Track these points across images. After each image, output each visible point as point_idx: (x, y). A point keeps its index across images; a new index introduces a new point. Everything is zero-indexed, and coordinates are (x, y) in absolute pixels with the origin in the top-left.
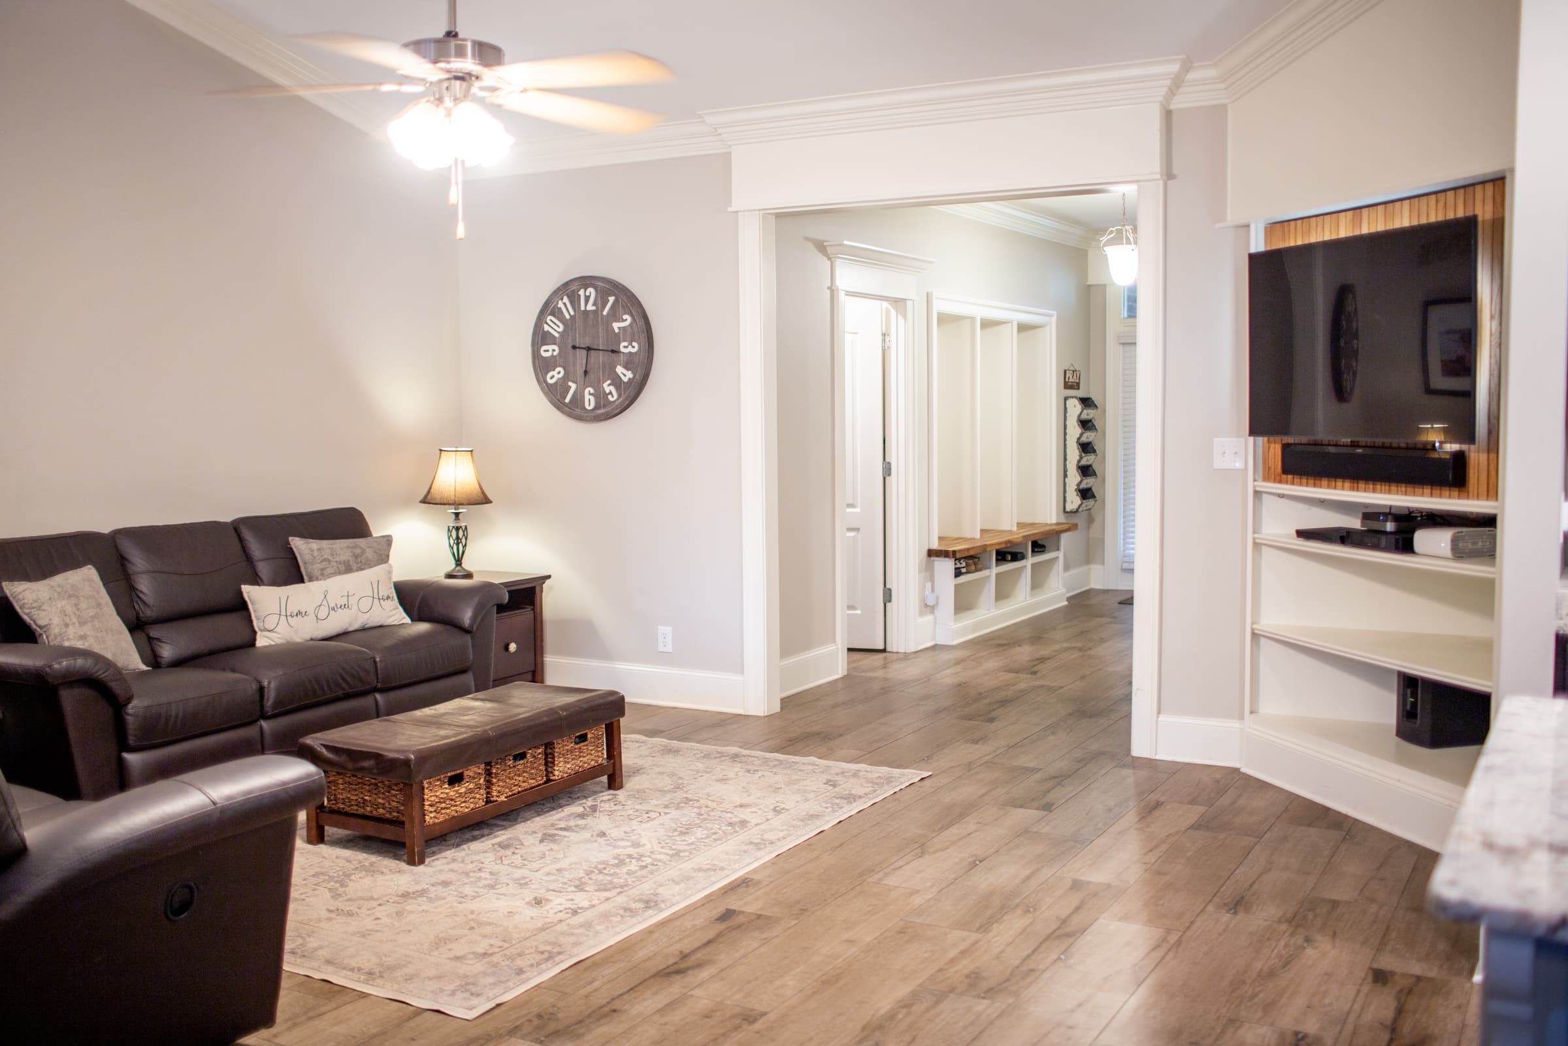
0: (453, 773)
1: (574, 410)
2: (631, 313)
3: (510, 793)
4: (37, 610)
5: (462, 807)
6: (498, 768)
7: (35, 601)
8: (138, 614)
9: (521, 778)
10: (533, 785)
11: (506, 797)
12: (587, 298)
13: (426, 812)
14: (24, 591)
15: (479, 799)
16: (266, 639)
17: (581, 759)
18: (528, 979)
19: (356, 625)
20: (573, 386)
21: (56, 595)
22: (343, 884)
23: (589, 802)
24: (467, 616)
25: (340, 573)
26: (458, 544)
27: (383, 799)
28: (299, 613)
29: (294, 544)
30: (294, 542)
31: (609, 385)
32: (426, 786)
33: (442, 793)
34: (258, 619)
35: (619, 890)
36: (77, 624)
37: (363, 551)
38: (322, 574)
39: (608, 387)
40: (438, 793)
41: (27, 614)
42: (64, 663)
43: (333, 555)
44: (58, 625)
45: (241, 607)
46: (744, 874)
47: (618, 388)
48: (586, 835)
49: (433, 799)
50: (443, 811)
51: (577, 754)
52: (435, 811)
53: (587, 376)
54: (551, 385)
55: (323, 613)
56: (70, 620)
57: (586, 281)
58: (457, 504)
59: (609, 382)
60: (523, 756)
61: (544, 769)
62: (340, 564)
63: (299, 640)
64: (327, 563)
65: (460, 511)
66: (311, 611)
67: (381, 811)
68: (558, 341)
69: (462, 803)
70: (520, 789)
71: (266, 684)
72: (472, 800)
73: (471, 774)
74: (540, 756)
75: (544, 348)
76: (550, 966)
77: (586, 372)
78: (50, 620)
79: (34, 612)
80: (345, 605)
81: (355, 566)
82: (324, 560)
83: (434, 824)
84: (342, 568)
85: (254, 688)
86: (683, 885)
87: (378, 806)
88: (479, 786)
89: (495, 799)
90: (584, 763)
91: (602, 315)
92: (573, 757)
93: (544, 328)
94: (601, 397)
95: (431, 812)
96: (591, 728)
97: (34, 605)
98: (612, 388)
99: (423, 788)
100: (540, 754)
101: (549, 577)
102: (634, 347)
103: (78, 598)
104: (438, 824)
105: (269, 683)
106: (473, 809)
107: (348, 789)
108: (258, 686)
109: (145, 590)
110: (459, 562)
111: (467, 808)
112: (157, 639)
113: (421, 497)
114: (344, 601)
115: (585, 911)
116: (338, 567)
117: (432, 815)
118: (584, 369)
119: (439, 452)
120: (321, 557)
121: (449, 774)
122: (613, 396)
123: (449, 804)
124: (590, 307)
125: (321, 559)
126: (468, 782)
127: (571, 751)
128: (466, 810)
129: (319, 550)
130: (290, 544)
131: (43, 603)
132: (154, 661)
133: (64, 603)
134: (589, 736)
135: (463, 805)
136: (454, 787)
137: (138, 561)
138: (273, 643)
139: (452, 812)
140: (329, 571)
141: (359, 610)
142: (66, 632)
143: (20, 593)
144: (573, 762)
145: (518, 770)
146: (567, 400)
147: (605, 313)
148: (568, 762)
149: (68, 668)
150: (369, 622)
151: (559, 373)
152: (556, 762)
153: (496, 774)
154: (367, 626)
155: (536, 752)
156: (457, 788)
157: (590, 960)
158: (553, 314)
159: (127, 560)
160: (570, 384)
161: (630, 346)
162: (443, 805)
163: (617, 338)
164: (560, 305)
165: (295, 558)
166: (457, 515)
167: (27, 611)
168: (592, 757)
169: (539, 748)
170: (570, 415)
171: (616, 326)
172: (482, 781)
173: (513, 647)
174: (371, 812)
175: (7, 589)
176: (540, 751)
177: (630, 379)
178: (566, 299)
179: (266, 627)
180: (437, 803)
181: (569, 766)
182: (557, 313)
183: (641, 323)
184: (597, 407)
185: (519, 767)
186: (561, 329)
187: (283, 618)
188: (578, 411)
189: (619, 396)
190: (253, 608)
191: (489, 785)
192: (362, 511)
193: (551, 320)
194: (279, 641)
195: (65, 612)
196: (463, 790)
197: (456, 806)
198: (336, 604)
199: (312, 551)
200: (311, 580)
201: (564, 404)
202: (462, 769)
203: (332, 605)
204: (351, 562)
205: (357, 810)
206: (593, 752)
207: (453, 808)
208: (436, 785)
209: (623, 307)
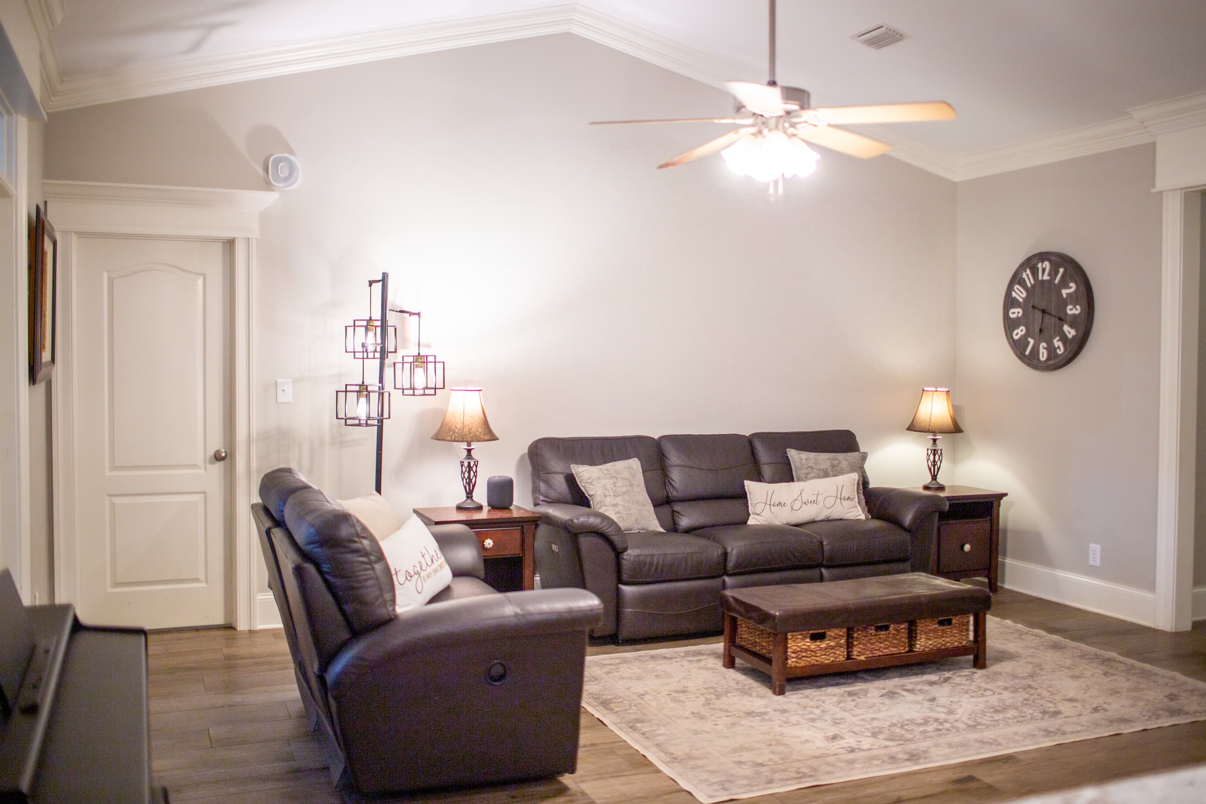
0: (815, 632)
1: (1031, 361)
2: (1076, 281)
3: (871, 655)
4: (590, 484)
5: (822, 658)
6: (859, 634)
7: (589, 479)
8: (668, 493)
9: (882, 645)
10: (894, 652)
11: (865, 658)
12: (1044, 270)
13: (788, 657)
14: (583, 471)
15: (840, 655)
16: (754, 520)
17: (943, 639)
18: (771, 788)
19: (821, 517)
20: (1031, 341)
21: (603, 475)
22: (718, 697)
23: (947, 675)
24: (908, 518)
25: (819, 477)
26: (934, 466)
27: (766, 642)
28: (779, 504)
29: (790, 454)
30: (790, 452)
31: (1058, 341)
32: (790, 637)
33: (803, 645)
34: (752, 506)
35: (902, 742)
36: (612, 496)
37: (840, 463)
38: (806, 477)
39: (1057, 343)
40: (799, 645)
41: (584, 487)
42: (581, 519)
43: (816, 464)
44: (600, 496)
45: (742, 496)
46: (1014, 753)
47: (1064, 344)
48: (920, 697)
49: (795, 648)
50: (804, 659)
51: (940, 634)
52: (796, 657)
53: (1041, 334)
54: (1017, 340)
55: (797, 505)
56: (608, 493)
57: (1043, 256)
58: (934, 432)
59: (1058, 338)
60: (886, 628)
61: (907, 641)
62: (820, 470)
63: (778, 523)
64: (810, 469)
65: (937, 437)
66: (788, 503)
67: (764, 651)
68: (1022, 306)
69: (822, 655)
70: (880, 654)
71: (729, 550)
72: (832, 655)
73: (833, 634)
74: (902, 631)
75: (1012, 310)
76: (794, 783)
77: (1041, 330)
78: (596, 491)
79: (587, 485)
80: (814, 501)
81: (831, 473)
82: (809, 467)
83: (796, 667)
84: (821, 474)
85: (720, 553)
86: (955, 749)
87: (763, 647)
88: (840, 645)
89: (854, 657)
90: (948, 642)
91: (1055, 284)
92: (936, 636)
93: (1012, 295)
94: (1051, 350)
95: (793, 658)
96: (956, 615)
97: (588, 481)
98: (1060, 344)
99: (787, 639)
100: (902, 629)
101: (1006, 495)
102: (1077, 309)
103: (617, 478)
104: (800, 667)
105: (732, 550)
106: (833, 661)
107: (748, 632)
108: (724, 552)
109: (674, 478)
110: (934, 477)
111: (827, 660)
112: (678, 512)
113: (907, 427)
114: (813, 498)
115: (860, 752)
116: (818, 473)
117: (794, 660)
118: (1040, 327)
119: (922, 391)
120: (807, 464)
121: (811, 632)
122: (1060, 350)
123: (810, 654)
124: (1046, 277)
125: (807, 466)
126: (829, 640)
127: (934, 631)
128: (827, 661)
129: (806, 459)
130: (787, 454)
131: (594, 480)
132: (673, 528)
133: (606, 481)
134: (954, 621)
135: (823, 657)
136: (816, 642)
137: (674, 457)
138: (758, 523)
139: (813, 660)
140: (811, 475)
141: (825, 506)
142: (604, 500)
143: (581, 472)
144: (935, 640)
145: (880, 638)
146: (1027, 353)
147: (1057, 281)
148: (930, 640)
149: (582, 524)
150: (831, 515)
151: (1022, 331)
152: (918, 638)
153: (857, 638)
154: (830, 518)
155: (898, 627)
156: (818, 644)
157: (827, 787)
158: (1019, 283)
159: (667, 458)
160: (1030, 339)
161: (1074, 309)
162: (804, 654)
163: (1064, 303)
164: (1024, 276)
165: (790, 464)
166: (935, 440)
167: (583, 485)
168: (956, 639)
169: (902, 624)
170: (1029, 365)
171: (1064, 292)
172: (843, 641)
173: (967, 547)
174: (759, 651)
175: (573, 469)
176: (903, 626)
177: (1073, 336)
178: (1028, 271)
179: (756, 511)
180: (798, 651)
181: (930, 642)
182: (1022, 283)
183: (1083, 289)
184: (1048, 359)
185: (881, 636)
186: (1024, 295)
187: (768, 506)
188: (1035, 362)
189: (1066, 349)
190: (750, 497)
191: (849, 646)
192: (855, 433)
193: (1018, 289)
194: (763, 523)
195: (606, 487)
196: (823, 646)
197: (816, 656)
198: (808, 500)
199: (802, 460)
200: (798, 480)
201: (1024, 355)
202: (825, 629)
203: (804, 500)
204: (829, 470)
205: (751, 648)
206: (957, 635)
207: (813, 658)
208: (798, 638)
209: (1070, 276)
